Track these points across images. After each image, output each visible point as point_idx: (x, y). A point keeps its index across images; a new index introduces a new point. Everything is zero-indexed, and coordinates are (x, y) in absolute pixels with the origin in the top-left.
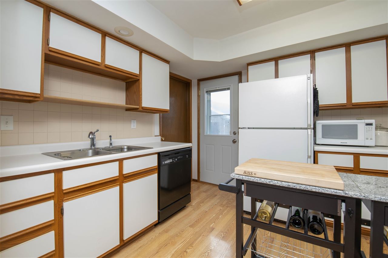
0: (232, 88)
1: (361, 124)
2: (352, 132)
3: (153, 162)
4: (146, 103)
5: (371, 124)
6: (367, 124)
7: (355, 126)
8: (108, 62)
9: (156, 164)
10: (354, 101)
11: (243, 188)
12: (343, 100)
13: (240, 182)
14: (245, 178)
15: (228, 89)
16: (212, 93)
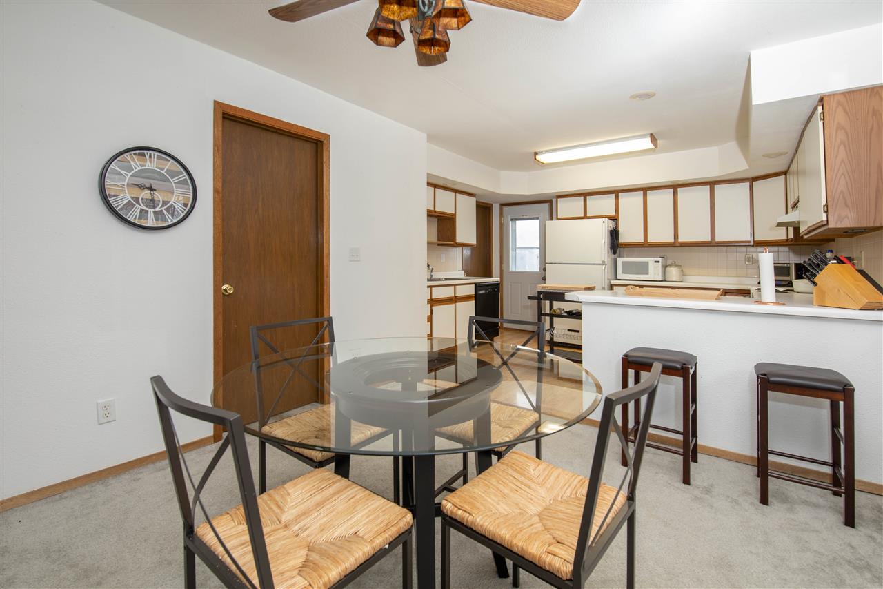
0: (542, 217)
1: (651, 260)
2: (644, 268)
3: (470, 291)
4: (460, 239)
5: (658, 262)
6: (656, 262)
7: (647, 264)
8: (437, 209)
9: (473, 293)
10: (650, 240)
11: (541, 296)
12: (642, 240)
13: (540, 293)
14: (542, 290)
15: (537, 218)
16: (517, 222)
